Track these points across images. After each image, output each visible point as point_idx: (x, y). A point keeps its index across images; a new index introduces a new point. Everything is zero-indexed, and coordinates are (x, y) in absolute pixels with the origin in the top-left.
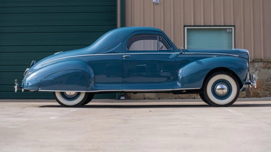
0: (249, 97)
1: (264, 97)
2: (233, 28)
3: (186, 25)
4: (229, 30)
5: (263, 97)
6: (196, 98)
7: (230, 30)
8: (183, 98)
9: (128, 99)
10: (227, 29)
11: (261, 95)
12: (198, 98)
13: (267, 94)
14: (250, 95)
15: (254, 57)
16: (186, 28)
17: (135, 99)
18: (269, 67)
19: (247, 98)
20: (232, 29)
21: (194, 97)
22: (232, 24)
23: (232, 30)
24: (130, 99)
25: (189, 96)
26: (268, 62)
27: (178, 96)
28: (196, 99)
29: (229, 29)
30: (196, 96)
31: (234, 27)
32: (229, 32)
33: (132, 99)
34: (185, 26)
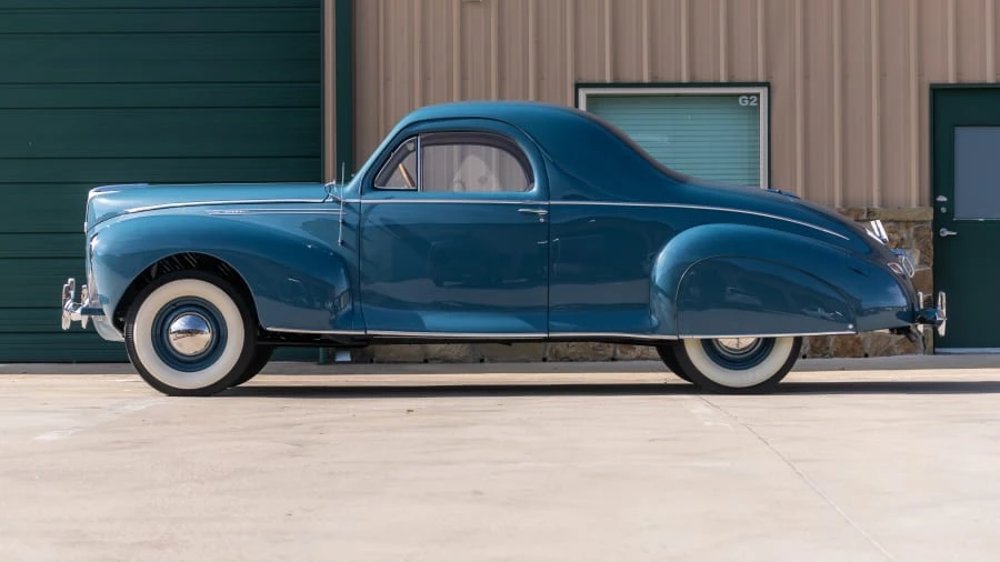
0: (823, 356)
1: (881, 355)
2: (763, 92)
3: (584, 81)
4: (747, 102)
5: (875, 355)
6: (621, 360)
7: (750, 101)
8: (573, 358)
9: (366, 362)
10: (739, 95)
11: (868, 346)
12: (627, 357)
13: (892, 343)
14: (828, 348)
15: (845, 203)
16: (583, 93)
17: (389, 362)
18: (902, 239)
19: (814, 357)
20: (758, 95)
21: (610, 354)
22: (761, 79)
23: (758, 102)
24: (372, 361)
25: (594, 349)
26: (898, 222)
27: (551, 351)
28: (620, 363)
29: (749, 95)
30: (622, 352)
31: (766, 89)
32: (748, 107)
33: (380, 362)
34: (578, 86)
